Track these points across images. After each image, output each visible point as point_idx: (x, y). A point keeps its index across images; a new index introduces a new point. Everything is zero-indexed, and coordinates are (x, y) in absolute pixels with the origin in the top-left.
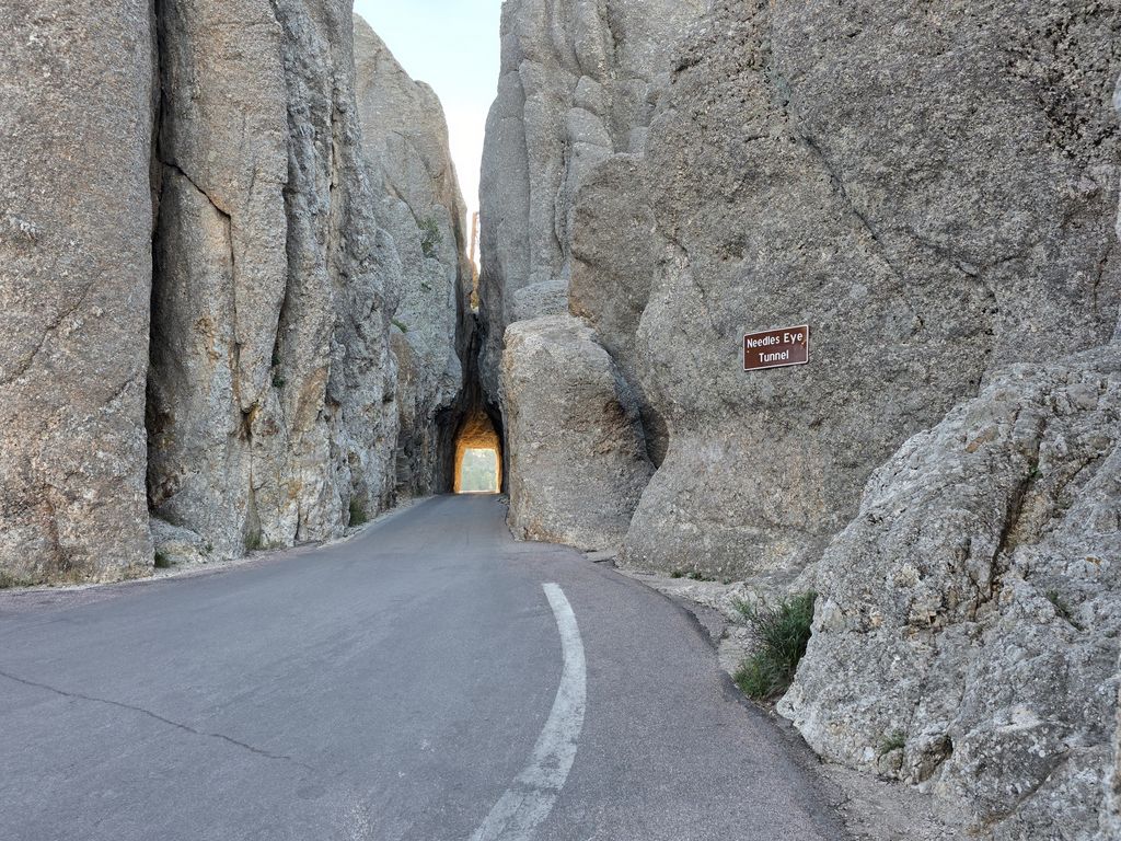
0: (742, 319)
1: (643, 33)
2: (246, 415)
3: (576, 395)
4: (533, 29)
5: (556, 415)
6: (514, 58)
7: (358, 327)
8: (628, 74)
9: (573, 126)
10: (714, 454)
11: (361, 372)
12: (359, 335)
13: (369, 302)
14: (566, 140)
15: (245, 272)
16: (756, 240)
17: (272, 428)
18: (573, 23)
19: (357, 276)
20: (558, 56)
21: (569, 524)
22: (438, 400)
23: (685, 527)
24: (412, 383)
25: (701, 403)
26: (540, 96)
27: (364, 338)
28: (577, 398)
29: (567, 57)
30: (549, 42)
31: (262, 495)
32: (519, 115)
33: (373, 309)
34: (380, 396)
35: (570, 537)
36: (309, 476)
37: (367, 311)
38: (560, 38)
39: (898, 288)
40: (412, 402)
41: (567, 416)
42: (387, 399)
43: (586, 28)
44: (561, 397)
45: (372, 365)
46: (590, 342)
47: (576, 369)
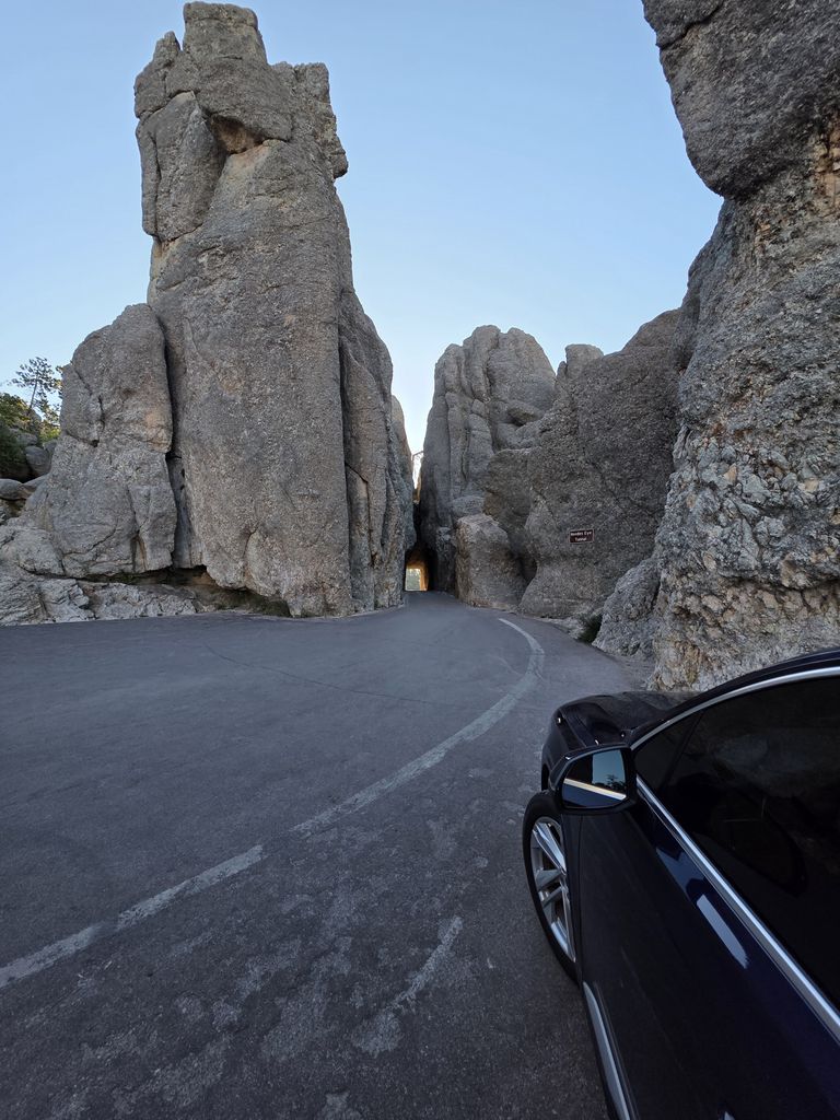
0: (568, 525)
1: (504, 381)
2: (373, 557)
3: (494, 549)
4: (452, 378)
5: (486, 557)
6: (442, 390)
8: (497, 399)
9: (471, 423)
10: (557, 573)
14: (468, 429)
15: (373, 503)
16: (574, 497)
17: (382, 562)
18: (471, 375)
20: (463, 390)
21: (494, 600)
23: (546, 600)
25: (553, 554)
26: (456, 408)
29: (468, 391)
30: (460, 384)
31: (378, 587)
32: (446, 416)
35: (495, 605)
36: (392, 580)
38: (465, 382)
39: (625, 518)
41: (490, 558)
43: (477, 378)
44: (488, 550)
46: (498, 527)
47: (494, 539)
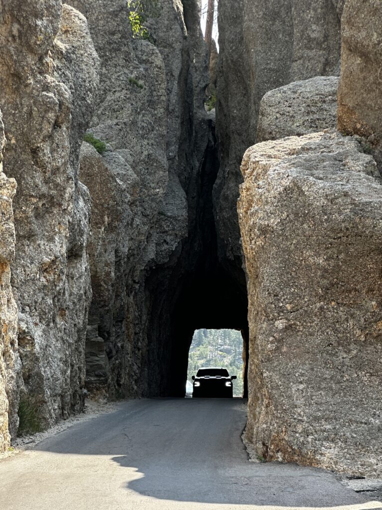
3: (340, 252)
5: (311, 281)
7: (35, 152)
11: (37, 216)
12: (36, 163)
13: (51, 115)
19: (34, 77)
21: (326, 439)
22: (151, 253)
24: (110, 228)
27: (43, 167)
28: (342, 256)
33: (57, 125)
34: (64, 250)
35: (327, 456)
37: (47, 128)
40: (111, 257)
41: (325, 282)
42: (73, 254)
44: (318, 255)
45: (53, 204)
46: (363, 174)
47: (340, 213)
